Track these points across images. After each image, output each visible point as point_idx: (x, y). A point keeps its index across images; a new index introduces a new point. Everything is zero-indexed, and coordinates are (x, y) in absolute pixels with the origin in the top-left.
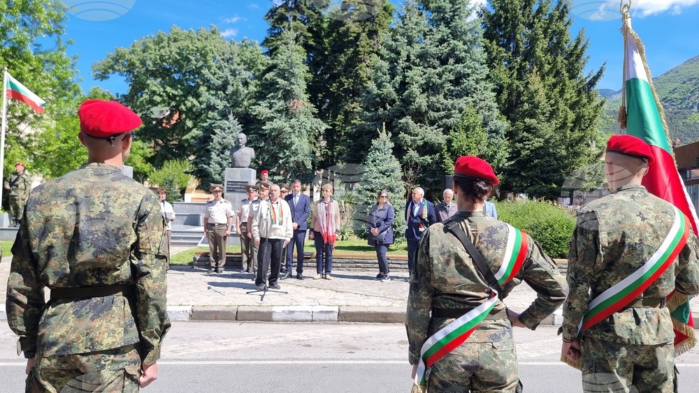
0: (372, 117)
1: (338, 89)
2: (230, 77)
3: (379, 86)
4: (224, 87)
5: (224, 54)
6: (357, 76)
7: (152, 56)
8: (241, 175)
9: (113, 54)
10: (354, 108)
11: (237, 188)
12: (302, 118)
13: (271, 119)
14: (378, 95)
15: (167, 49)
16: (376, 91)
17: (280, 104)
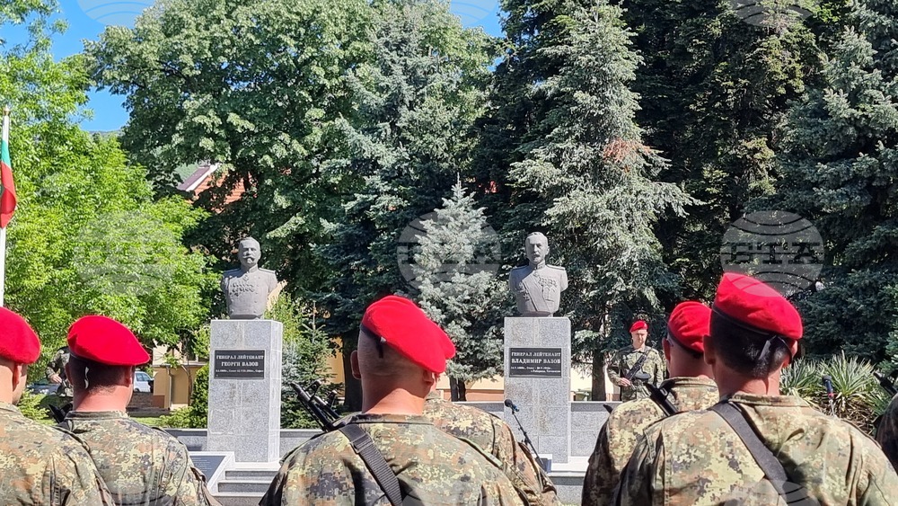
0: (836, 177)
1: (709, 106)
2: (405, 86)
3: (854, 99)
4: (390, 111)
5: (387, 30)
6: (760, 69)
7: (193, 39)
8: (544, 334)
9: (97, 41)
10: (755, 151)
11: (535, 365)
12: (638, 184)
13: (561, 190)
14: (852, 121)
15: (225, 21)
16: (846, 111)
17: (583, 153)
